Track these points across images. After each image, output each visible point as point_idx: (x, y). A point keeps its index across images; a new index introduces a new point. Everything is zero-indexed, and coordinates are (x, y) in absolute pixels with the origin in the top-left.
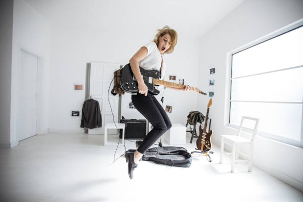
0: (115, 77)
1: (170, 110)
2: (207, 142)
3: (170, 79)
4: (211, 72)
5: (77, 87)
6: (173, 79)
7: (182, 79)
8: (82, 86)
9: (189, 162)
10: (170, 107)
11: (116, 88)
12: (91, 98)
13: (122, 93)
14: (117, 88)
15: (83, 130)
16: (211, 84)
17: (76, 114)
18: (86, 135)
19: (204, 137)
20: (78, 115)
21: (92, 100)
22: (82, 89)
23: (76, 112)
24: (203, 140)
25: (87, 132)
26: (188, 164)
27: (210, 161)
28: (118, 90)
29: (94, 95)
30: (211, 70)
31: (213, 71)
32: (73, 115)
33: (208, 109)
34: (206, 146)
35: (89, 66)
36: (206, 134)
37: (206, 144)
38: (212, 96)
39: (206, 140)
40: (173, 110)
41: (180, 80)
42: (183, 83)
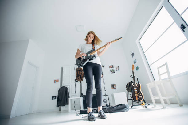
0: (76, 71)
1: (115, 87)
3: (110, 68)
4: (132, 56)
5: (56, 81)
6: (112, 67)
7: (117, 66)
8: (58, 80)
10: (114, 85)
13: (81, 80)
15: (58, 108)
16: (135, 62)
17: (54, 98)
20: (56, 99)
21: (63, 87)
22: (58, 82)
23: (54, 97)
25: (60, 110)
27: (146, 107)
29: (65, 84)
30: (132, 55)
31: (133, 55)
32: (52, 99)
33: (133, 71)
35: (62, 69)
36: (136, 88)
37: (139, 95)
38: (138, 69)
39: (137, 92)
40: (117, 87)
41: (116, 67)
42: (119, 69)
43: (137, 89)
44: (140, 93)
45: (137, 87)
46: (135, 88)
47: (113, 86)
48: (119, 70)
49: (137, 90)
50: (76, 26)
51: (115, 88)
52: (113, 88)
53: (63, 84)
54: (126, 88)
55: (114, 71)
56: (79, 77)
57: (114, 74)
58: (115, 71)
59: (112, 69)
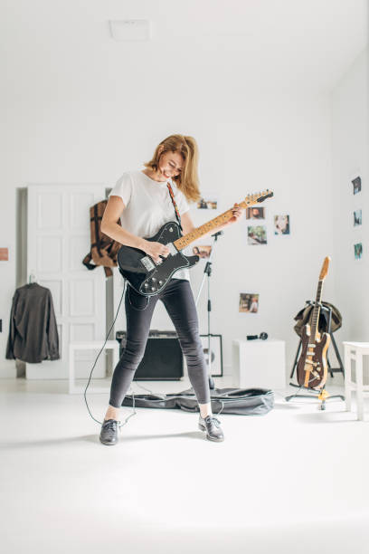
0: (92, 220)
1: (254, 305)
2: (315, 365)
3: (249, 217)
4: (355, 188)
6: (257, 217)
7: (283, 214)
8: (6, 251)
9: (261, 404)
10: (251, 296)
11: (95, 249)
12: (32, 282)
13: (111, 261)
14: (98, 250)
15: (12, 365)
16: (357, 222)
18: (21, 381)
19: (311, 353)
21: (33, 286)
22: (6, 259)
24: (309, 361)
25: (22, 374)
26: (259, 408)
27: (323, 409)
28: (101, 256)
29: (39, 274)
30: (353, 182)
31: (357, 184)
33: (320, 283)
34: (315, 374)
35: (22, 195)
36: (314, 346)
37: (315, 369)
38: (359, 255)
39: (314, 359)
40: (262, 305)
41: (277, 219)
42: (288, 225)
43: (315, 350)
44: (318, 366)
45: (316, 343)
46: (312, 346)
47: (248, 301)
48: (287, 231)
49: (313, 354)
50: (110, 22)
51: (254, 311)
52: (249, 307)
53: (29, 272)
54: (296, 323)
55: (264, 232)
56: (104, 252)
57: (260, 246)
58: (269, 236)
59: (255, 223)
